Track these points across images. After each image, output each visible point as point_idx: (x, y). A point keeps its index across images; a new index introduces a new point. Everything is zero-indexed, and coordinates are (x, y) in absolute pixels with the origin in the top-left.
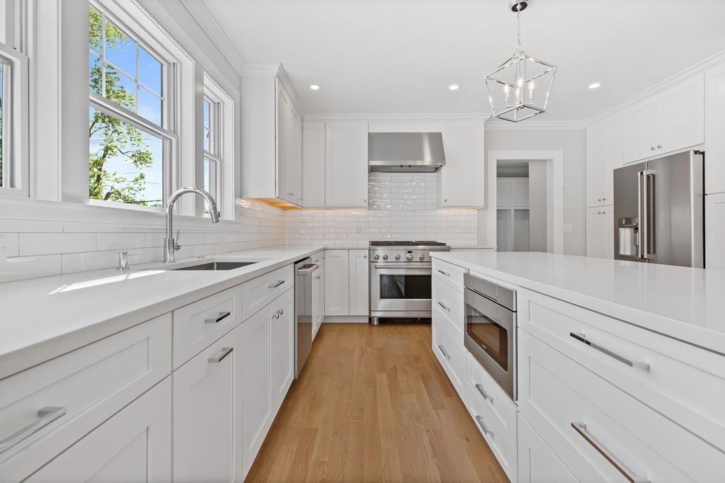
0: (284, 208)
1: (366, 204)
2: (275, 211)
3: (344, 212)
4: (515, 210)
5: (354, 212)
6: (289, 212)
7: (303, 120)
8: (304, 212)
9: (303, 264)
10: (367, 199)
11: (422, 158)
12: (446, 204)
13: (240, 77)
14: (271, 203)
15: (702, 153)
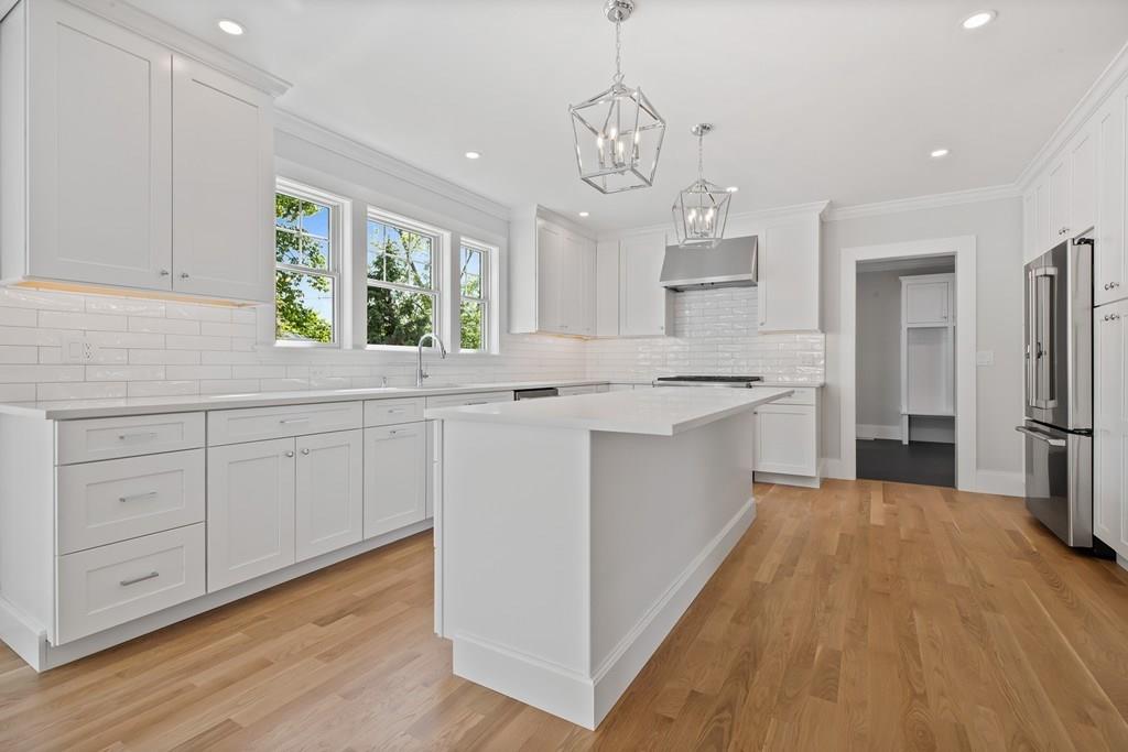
1: (664, 332)
7: (595, 242)
10: (664, 325)
12: (763, 328)
15: (1090, 242)
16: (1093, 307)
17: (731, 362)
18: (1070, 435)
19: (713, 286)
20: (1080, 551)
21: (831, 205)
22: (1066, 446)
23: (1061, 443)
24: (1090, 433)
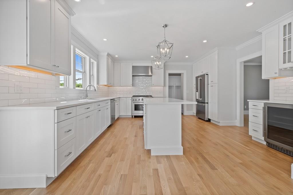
0: (109, 86)
1: (132, 85)
2: (106, 87)
3: (126, 87)
4: (176, 86)
5: (129, 87)
6: (110, 87)
7: (114, 62)
8: (115, 87)
9: (113, 100)
10: (132, 84)
11: (148, 73)
12: (153, 85)
13: (98, 55)
14: (105, 85)
15: (208, 75)
16: (208, 84)
17: (145, 92)
18: (206, 104)
19: (141, 76)
20: (207, 121)
21: (166, 62)
22: (205, 105)
23: (204, 105)
24: (208, 103)
